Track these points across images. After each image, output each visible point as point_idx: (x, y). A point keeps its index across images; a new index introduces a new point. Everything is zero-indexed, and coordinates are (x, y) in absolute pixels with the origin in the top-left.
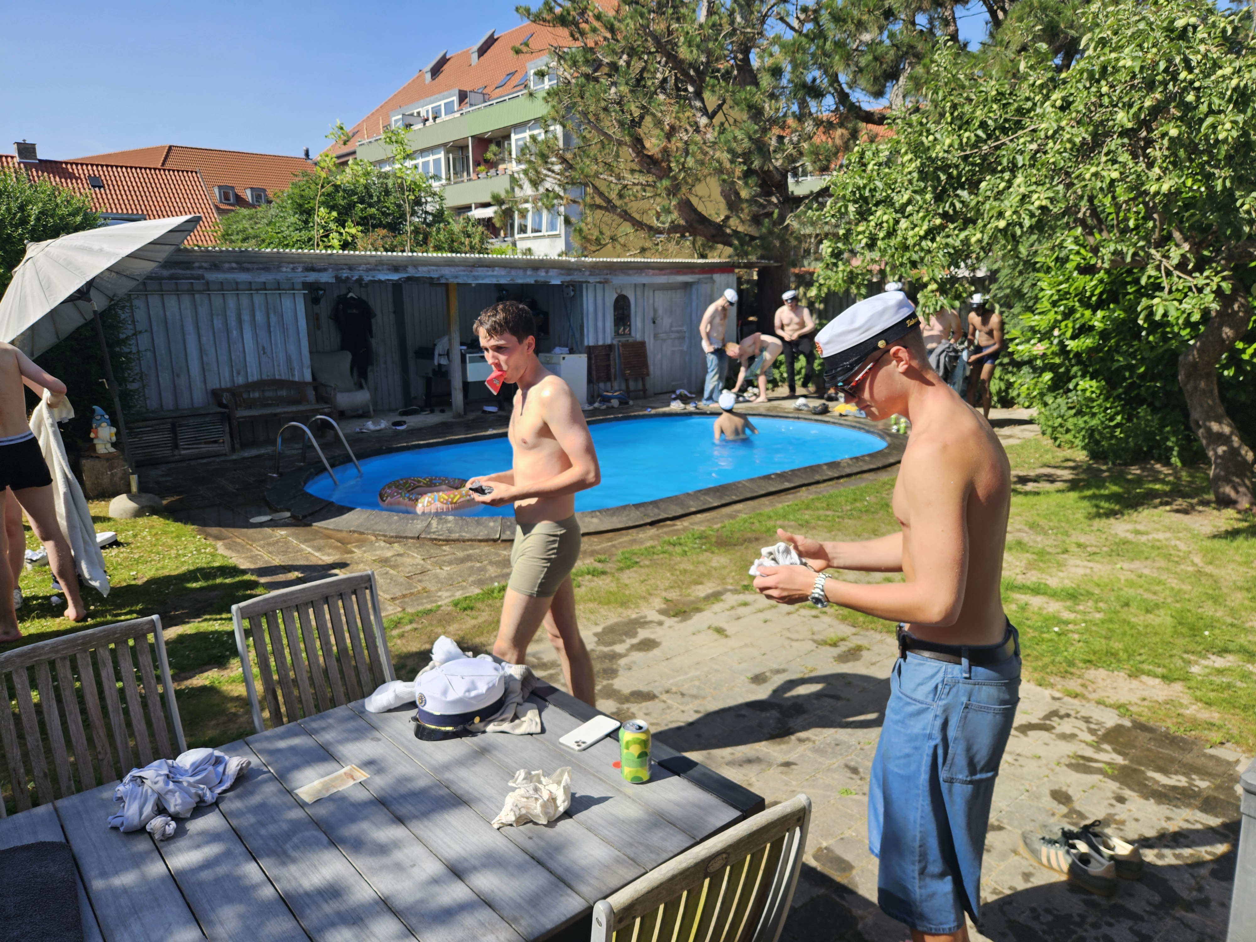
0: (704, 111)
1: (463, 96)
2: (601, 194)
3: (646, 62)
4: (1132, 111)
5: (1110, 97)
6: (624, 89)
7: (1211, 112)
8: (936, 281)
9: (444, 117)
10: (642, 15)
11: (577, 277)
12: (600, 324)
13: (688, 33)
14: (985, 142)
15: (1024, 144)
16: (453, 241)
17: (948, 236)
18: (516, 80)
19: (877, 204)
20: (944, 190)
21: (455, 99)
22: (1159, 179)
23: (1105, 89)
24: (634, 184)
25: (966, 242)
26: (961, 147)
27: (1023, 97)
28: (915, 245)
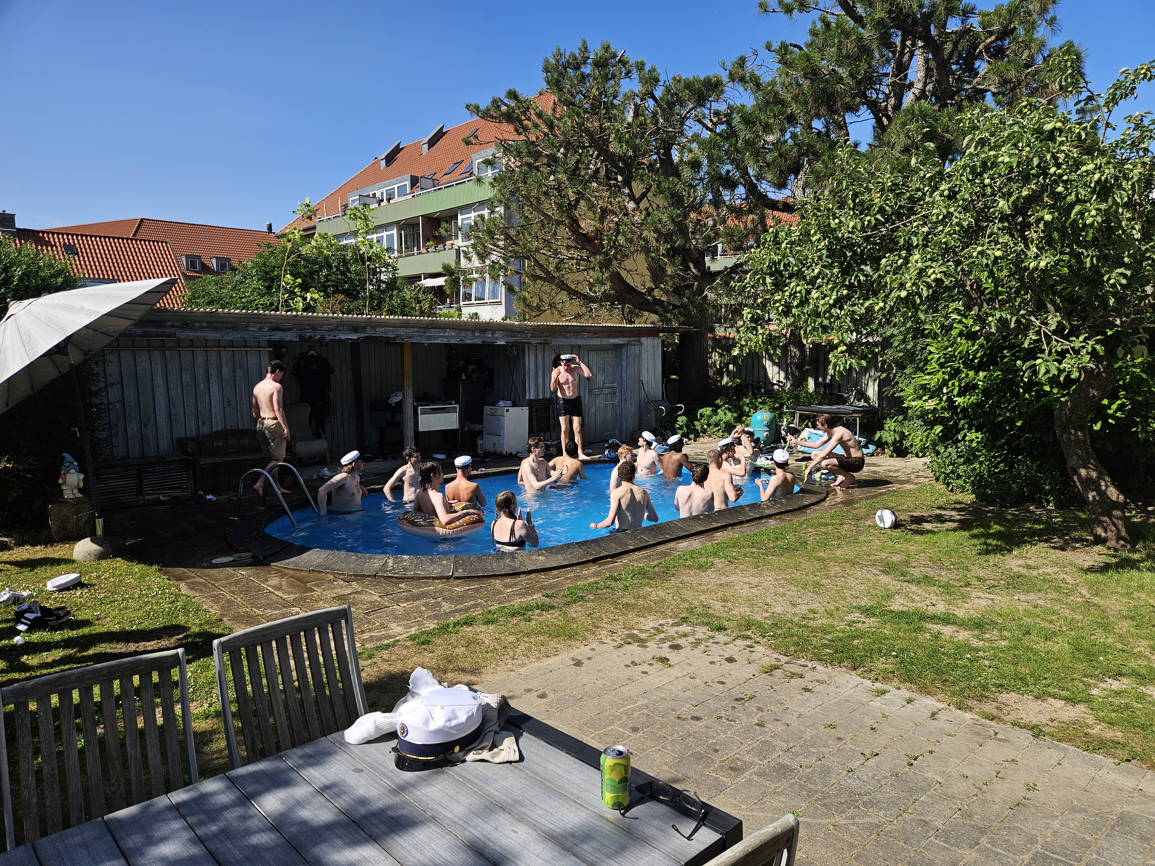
0: (632, 197)
1: (414, 181)
2: (541, 267)
3: (580, 155)
4: (1012, 199)
5: (991, 187)
6: (562, 177)
7: (1078, 201)
8: (845, 344)
9: (396, 199)
10: (578, 115)
11: (519, 339)
12: (540, 380)
13: (618, 130)
14: (883, 224)
15: (917, 226)
16: (404, 306)
17: (854, 305)
18: (462, 168)
19: (791, 277)
20: (849, 265)
21: (408, 183)
22: (1036, 257)
23: (987, 181)
24: (570, 258)
25: (870, 309)
26: (863, 229)
27: (914, 188)
28: (825, 312)
